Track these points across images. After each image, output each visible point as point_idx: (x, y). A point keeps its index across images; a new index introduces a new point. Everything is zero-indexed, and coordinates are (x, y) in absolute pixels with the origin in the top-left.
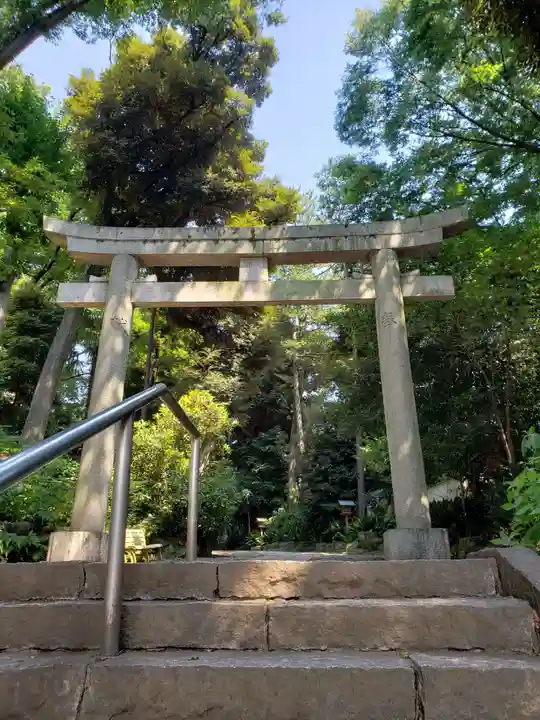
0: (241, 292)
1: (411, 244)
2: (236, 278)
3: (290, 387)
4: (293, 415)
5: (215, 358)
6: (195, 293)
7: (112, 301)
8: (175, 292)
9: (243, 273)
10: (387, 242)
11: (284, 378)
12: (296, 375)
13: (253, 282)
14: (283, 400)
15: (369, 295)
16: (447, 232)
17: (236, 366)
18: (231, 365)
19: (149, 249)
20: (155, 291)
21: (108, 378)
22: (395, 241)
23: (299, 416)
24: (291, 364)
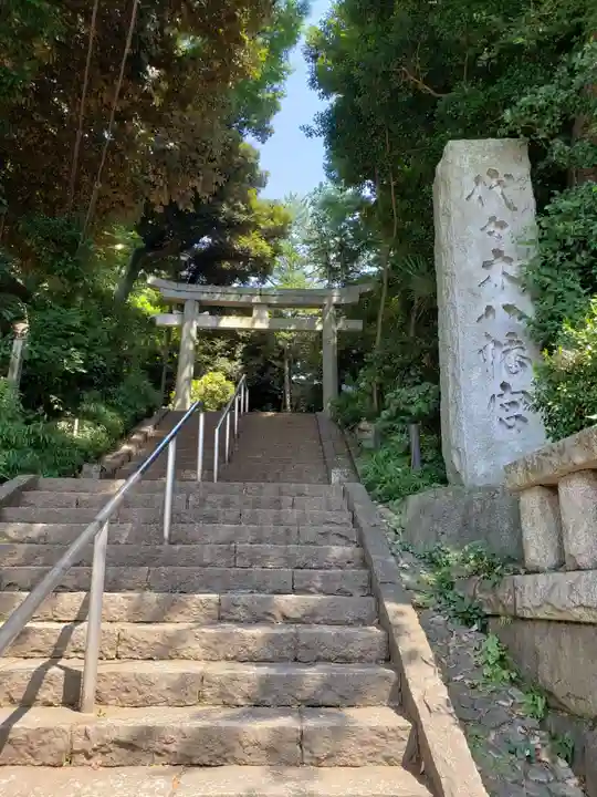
0: (253, 322)
1: (343, 301)
2: (251, 315)
3: (281, 370)
4: (284, 396)
5: (224, 347)
6: (229, 322)
7: (186, 325)
8: (219, 320)
9: (255, 313)
10: (330, 300)
11: (277, 363)
12: (287, 363)
13: (260, 318)
14: (275, 382)
15: (319, 328)
16: (361, 296)
17: (238, 354)
18: (234, 352)
19: (204, 297)
20: (208, 321)
21: (187, 363)
22: (335, 300)
23: (288, 395)
24: (282, 351)
